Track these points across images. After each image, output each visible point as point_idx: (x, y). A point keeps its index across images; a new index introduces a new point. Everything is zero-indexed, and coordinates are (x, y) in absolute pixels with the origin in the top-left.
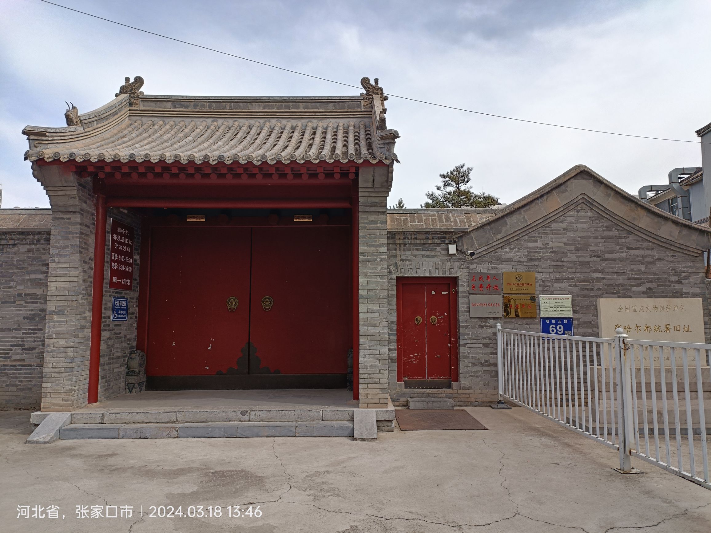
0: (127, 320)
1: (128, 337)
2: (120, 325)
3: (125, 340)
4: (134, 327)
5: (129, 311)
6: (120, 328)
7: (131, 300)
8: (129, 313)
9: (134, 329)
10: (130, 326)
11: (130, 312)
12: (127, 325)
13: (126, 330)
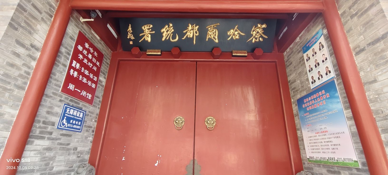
0: (81, 132)
1: (79, 149)
2: (70, 136)
3: (74, 153)
4: (89, 140)
5: (86, 123)
6: (69, 138)
7: (90, 114)
8: (85, 125)
9: (89, 142)
10: (84, 138)
11: (87, 125)
12: (80, 137)
13: (78, 141)
